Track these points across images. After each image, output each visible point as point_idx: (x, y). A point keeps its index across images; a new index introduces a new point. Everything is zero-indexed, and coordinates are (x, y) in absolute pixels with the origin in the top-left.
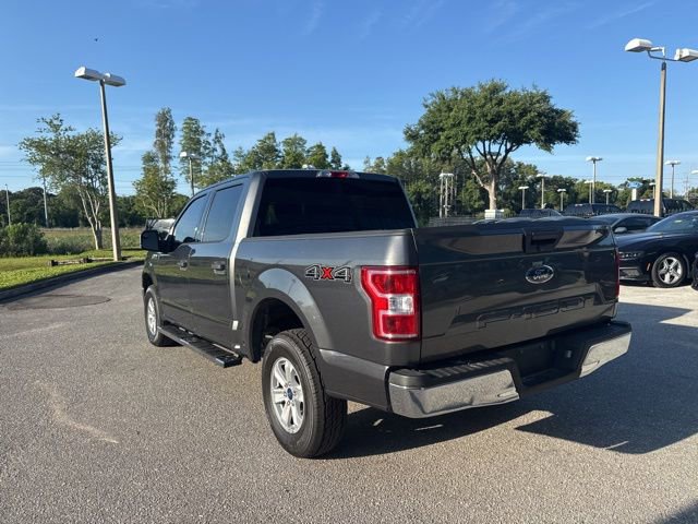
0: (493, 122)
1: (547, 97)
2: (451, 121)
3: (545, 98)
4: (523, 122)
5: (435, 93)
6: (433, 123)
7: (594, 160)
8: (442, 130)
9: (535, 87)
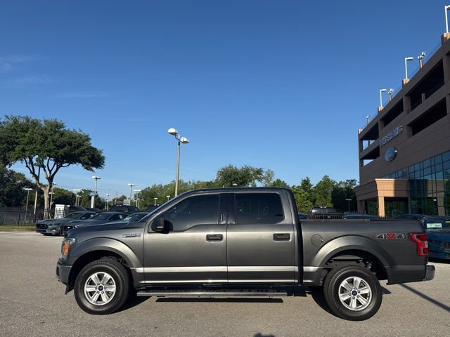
0: (60, 147)
1: (89, 139)
2: (26, 140)
3: (88, 139)
4: (77, 151)
5: (9, 116)
6: (10, 137)
7: (96, 179)
8: (17, 144)
9: (80, 131)
